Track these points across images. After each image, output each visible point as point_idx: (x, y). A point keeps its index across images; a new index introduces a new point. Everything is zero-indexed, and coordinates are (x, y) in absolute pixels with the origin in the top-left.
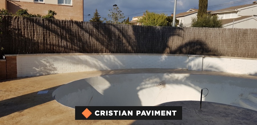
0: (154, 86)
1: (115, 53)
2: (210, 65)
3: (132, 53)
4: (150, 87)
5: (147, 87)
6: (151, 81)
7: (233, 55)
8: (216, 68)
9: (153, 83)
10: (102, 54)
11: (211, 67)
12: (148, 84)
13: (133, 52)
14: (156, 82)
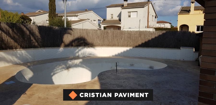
0: (62, 71)
2: (90, 53)
4: (60, 72)
5: (58, 72)
6: (60, 67)
7: (102, 45)
8: (93, 55)
9: (61, 69)
10: (16, 50)
11: (90, 54)
12: (58, 70)
13: (39, 47)
14: (63, 68)
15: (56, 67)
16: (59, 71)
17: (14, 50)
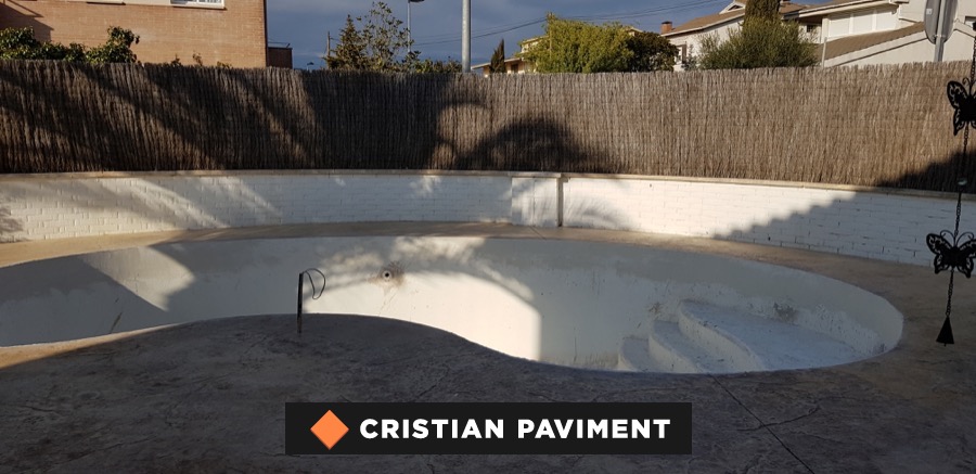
1: (241, 169)
2: (588, 205)
3: (308, 167)
6: (351, 262)
8: (607, 218)
9: (357, 270)
10: (188, 175)
11: (591, 212)
12: (339, 274)
13: (313, 163)
14: (369, 268)
15: (325, 261)
16: (345, 279)
17: (197, 172)
